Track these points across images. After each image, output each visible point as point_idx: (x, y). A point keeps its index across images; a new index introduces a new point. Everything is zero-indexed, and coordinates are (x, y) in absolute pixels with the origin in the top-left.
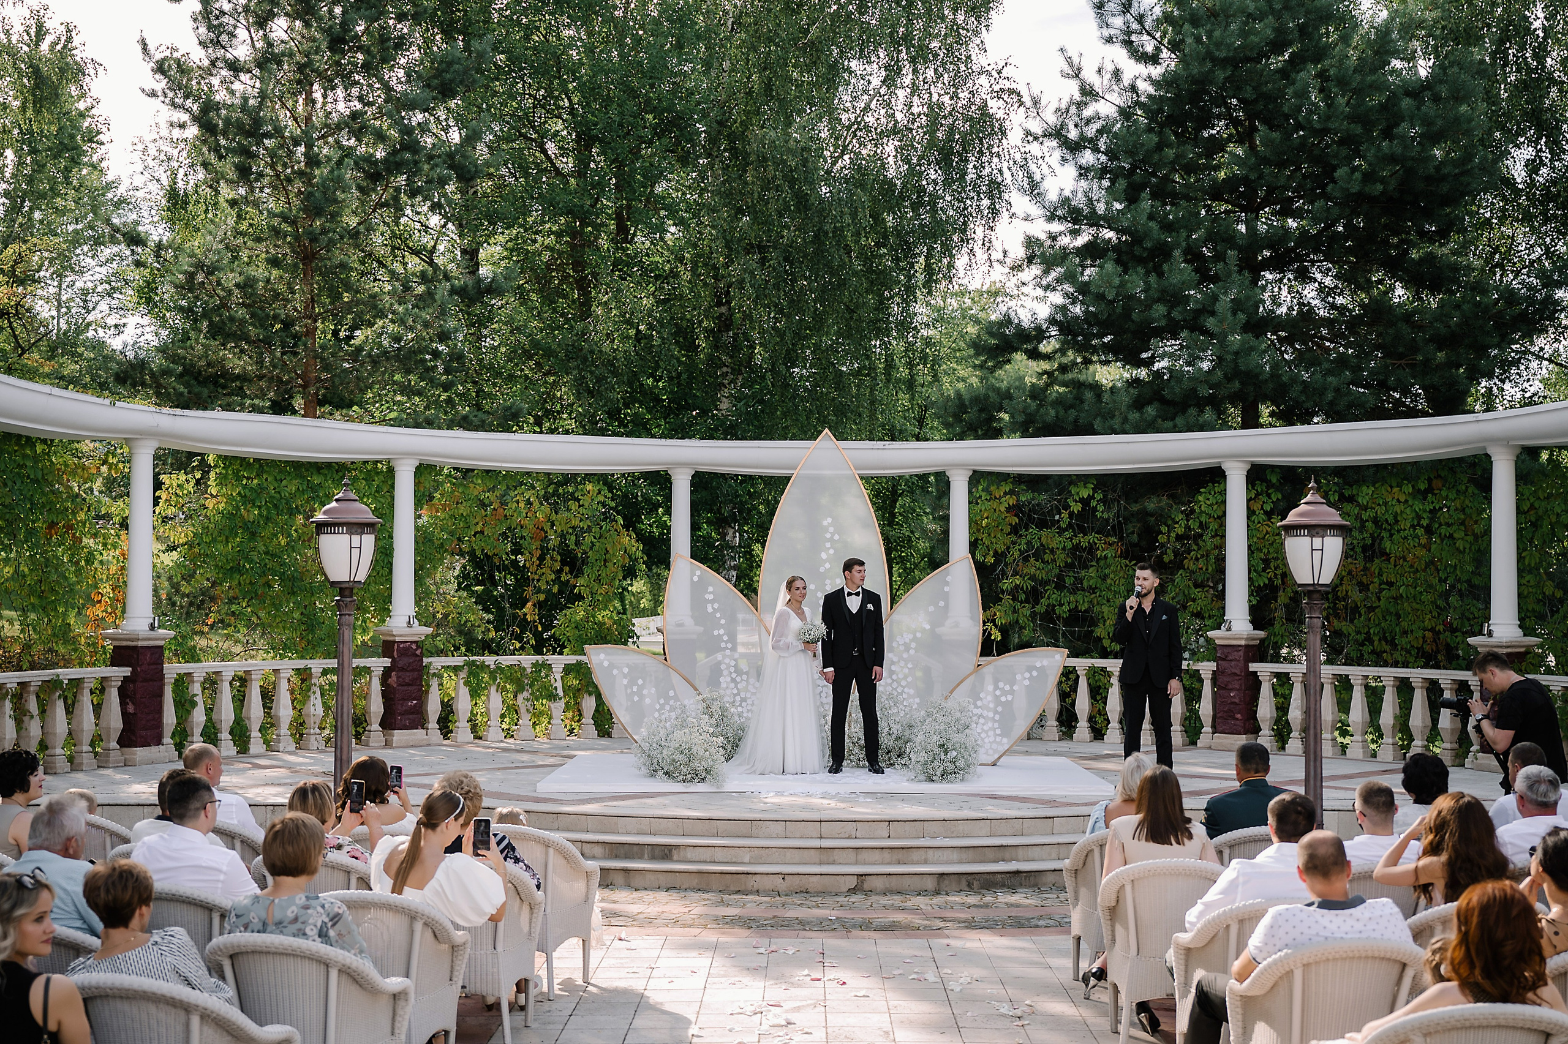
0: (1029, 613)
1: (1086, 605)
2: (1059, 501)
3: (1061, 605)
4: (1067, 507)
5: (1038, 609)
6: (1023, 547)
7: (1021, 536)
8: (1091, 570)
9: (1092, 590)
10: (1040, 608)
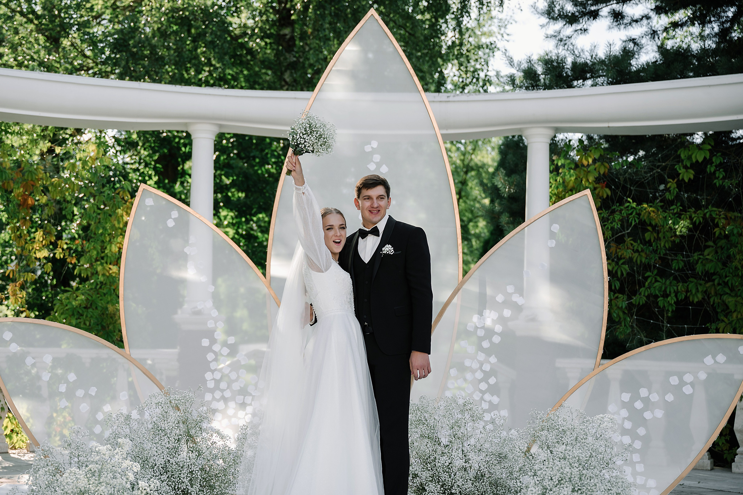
0: (624, 304)
1: (700, 296)
2: (664, 169)
3: (666, 295)
4: (674, 175)
5: (635, 300)
6: (617, 225)
7: (613, 212)
8: (706, 252)
9: (708, 276)
10: (639, 299)
